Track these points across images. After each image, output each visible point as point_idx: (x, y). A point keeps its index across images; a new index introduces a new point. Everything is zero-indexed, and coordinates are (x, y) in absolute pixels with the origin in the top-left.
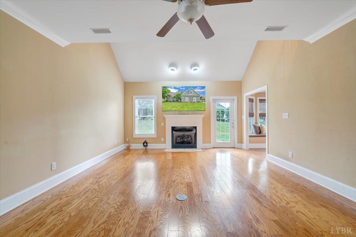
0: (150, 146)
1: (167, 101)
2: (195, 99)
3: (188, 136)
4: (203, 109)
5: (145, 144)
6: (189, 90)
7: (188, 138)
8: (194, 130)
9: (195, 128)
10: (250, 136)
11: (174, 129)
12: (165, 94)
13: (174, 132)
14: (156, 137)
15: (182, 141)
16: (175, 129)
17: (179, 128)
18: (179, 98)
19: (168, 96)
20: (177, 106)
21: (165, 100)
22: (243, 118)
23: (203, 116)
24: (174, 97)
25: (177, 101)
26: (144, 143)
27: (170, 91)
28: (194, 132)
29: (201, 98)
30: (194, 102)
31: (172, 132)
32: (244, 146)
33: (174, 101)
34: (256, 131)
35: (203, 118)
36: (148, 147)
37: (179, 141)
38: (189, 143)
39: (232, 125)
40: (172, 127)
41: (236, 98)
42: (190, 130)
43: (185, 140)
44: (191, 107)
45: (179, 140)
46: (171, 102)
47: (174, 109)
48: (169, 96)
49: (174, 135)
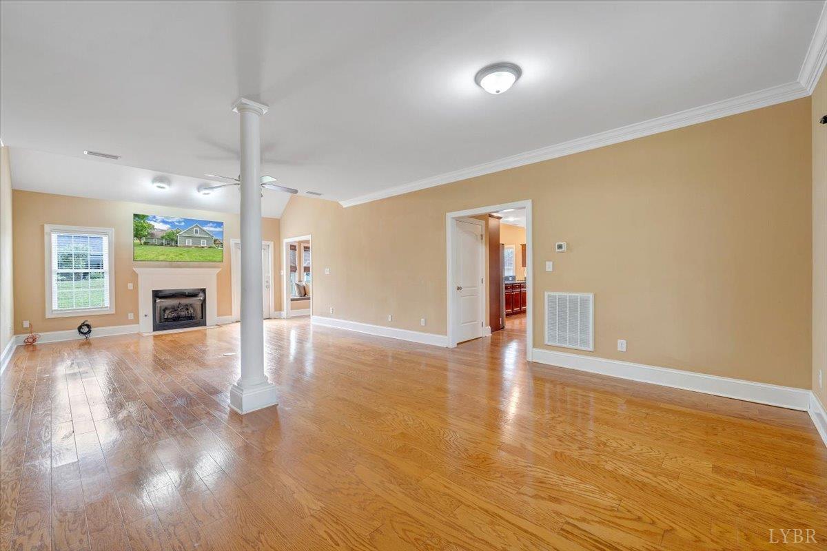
0: (96, 333)
1: (146, 244)
2: (203, 243)
3: (187, 307)
4: (218, 259)
5: (85, 329)
6: (193, 228)
7: (187, 309)
8: (201, 294)
9: (204, 291)
10: (292, 300)
11: (157, 295)
12: (141, 231)
13: (158, 301)
14: (113, 312)
15: (176, 315)
16: (160, 294)
17: (168, 292)
18: (172, 240)
19: (149, 234)
20: (170, 252)
21: (143, 242)
22: (282, 274)
23: (218, 270)
24: (162, 238)
25: (168, 244)
26: (80, 328)
27: (153, 226)
28: (202, 298)
29: (215, 241)
30: (203, 247)
31: (154, 301)
32: (284, 313)
33: (162, 244)
34: (300, 293)
35: (219, 275)
36: (91, 336)
37: (169, 317)
38: (191, 318)
39: (267, 284)
40: (154, 291)
41: (271, 244)
42: (193, 295)
43: (183, 314)
44: (196, 254)
45: (168, 314)
46: (156, 245)
47: (161, 258)
48: (152, 235)
49: (158, 306)
